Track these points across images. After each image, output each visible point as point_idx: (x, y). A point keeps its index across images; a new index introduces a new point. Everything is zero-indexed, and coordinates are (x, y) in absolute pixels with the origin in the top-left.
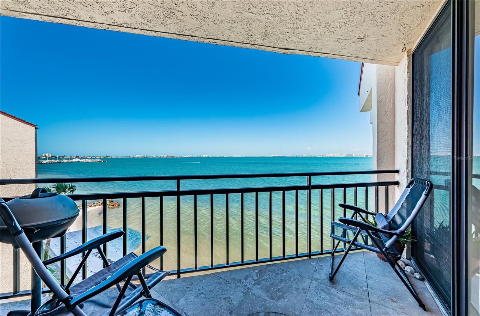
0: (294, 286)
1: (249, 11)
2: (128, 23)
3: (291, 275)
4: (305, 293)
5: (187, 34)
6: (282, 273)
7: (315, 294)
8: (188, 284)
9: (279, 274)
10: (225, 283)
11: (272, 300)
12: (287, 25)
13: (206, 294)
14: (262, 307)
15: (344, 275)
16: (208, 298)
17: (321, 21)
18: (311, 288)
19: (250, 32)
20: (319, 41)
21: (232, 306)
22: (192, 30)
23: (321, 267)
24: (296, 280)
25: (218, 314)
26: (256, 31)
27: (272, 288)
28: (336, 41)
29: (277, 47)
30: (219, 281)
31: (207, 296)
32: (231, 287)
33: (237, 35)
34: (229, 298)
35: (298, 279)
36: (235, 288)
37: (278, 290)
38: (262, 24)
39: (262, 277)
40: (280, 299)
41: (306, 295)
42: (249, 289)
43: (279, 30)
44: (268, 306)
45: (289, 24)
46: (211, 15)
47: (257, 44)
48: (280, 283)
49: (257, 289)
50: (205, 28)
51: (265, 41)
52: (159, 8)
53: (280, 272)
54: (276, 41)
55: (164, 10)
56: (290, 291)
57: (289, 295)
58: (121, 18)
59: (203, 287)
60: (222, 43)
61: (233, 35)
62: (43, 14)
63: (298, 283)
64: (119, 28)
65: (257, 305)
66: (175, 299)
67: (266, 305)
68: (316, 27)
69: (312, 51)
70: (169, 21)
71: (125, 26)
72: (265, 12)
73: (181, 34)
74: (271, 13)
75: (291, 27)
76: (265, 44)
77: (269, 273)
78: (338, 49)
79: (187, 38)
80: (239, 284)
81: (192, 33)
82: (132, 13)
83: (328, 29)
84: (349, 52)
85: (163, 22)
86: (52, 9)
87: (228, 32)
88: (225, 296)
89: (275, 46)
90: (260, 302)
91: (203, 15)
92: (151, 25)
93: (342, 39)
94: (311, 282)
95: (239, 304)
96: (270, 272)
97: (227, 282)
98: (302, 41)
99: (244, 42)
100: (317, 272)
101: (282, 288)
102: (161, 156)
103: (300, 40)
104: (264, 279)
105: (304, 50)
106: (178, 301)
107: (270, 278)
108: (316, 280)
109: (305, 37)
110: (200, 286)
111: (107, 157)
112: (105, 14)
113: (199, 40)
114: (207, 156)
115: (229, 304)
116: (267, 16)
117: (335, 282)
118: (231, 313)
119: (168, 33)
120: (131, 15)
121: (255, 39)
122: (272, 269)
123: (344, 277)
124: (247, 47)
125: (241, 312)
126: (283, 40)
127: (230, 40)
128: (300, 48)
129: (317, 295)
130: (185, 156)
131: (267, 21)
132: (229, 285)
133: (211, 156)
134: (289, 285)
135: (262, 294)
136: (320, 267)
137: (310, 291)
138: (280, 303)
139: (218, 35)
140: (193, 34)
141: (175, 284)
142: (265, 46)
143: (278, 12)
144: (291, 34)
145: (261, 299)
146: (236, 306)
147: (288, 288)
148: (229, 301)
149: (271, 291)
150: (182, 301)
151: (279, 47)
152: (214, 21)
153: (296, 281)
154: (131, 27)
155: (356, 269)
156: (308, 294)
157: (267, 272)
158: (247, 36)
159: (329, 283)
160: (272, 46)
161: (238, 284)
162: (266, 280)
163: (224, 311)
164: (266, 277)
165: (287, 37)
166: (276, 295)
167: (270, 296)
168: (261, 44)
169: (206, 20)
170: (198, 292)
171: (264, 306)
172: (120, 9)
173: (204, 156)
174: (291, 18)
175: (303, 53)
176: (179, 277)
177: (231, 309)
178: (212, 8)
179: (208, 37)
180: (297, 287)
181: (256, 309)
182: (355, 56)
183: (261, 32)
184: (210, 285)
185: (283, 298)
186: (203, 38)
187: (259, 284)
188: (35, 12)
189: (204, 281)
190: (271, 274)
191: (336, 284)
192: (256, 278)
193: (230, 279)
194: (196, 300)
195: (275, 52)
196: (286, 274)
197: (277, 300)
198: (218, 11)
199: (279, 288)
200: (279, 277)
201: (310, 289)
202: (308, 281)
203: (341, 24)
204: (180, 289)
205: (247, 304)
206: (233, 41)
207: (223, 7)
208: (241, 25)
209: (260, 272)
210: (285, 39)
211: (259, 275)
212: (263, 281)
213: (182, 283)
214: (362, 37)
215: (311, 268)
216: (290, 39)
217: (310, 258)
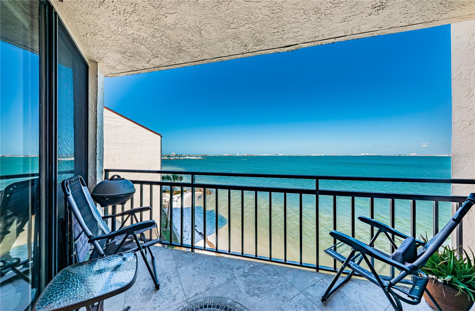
0: (278, 290)
1: (230, 28)
2: (161, 64)
3: (282, 280)
4: (284, 301)
5: (198, 60)
6: (275, 275)
7: (294, 306)
8: (194, 258)
9: (270, 275)
10: (219, 266)
11: (246, 294)
12: (272, 26)
13: (201, 270)
14: (233, 296)
15: (348, 302)
16: (200, 273)
17: (305, 9)
18: (294, 299)
19: (243, 44)
20: (320, 28)
21: (212, 285)
22: (199, 56)
23: (324, 284)
24: (284, 286)
25: (198, 286)
26: (246, 41)
27: (254, 285)
28: (343, 21)
29: (276, 47)
30: (216, 263)
31: (200, 271)
32: (221, 271)
33: (233, 49)
34: (214, 278)
35: (286, 286)
36: (224, 273)
37: (258, 289)
38: (248, 33)
39: (253, 272)
40: (254, 296)
41: (283, 303)
42: (234, 278)
43: (267, 33)
44: (240, 297)
45: (273, 24)
46: (204, 41)
47: (256, 51)
48: (265, 283)
49: (241, 280)
50: (208, 52)
51: (261, 46)
52: (171, 49)
53: (273, 274)
54: (272, 43)
55: (174, 49)
56: (269, 293)
57: (266, 296)
58: (156, 62)
59: (202, 264)
60: (227, 58)
61: (230, 50)
62: (124, 72)
63: (283, 290)
64: (159, 68)
65: (231, 292)
66: (180, 265)
67: (238, 295)
68: (304, 17)
69: (320, 40)
70: (182, 55)
71: (161, 66)
72: (244, 24)
73: (195, 61)
74: (248, 22)
75: (278, 26)
76: (263, 49)
77: (262, 271)
78: (354, 28)
79: (200, 63)
80: (230, 271)
81: (201, 58)
82: (160, 57)
83: (322, 13)
84: (374, 26)
85: (179, 56)
86: (126, 68)
87: (225, 50)
88: (212, 276)
89: (274, 47)
90: (235, 291)
91: (200, 43)
92: (174, 61)
93: (350, 17)
94: (298, 294)
95: (218, 286)
96: (264, 270)
97: (222, 266)
98: (299, 34)
99: (244, 53)
100: (314, 287)
101: (264, 288)
102: (243, 155)
103: (296, 34)
104: (253, 275)
105: (309, 41)
106: (180, 267)
107: (259, 276)
108: (307, 294)
109: (300, 30)
110: (201, 262)
111: (206, 155)
112: (148, 62)
113: (208, 61)
114: (283, 154)
115: (210, 283)
116: (247, 26)
117: (329, 304)
118: (207, 290)
119: (187, 63)
120: (160, 58)
121: (251, 47)
122: (268, 269)
123: (345, 304)
124: (248, 55)
125: (215, 293)
126: (278, 40)
127: (231, 54)
128: (302, 41)
129: (294, 308)
130: (263, 155)
131: (250, 30)
132: (221, 269)
133: (287, 155)
134: (273, 288)
135: (242, 285)
136: (322, 284)
137: (290, 302)
138: (251, 300)
139: (219, 54)
140: (203, 59)
141: (187, 255)
142: (265, 50)
143: (254, 19)
144: (282, 32)
145: (238, 289)
146: (214, 286)
147: (269, 289)
148: (212, 281)
149: (251, 286)
150: (183, 268)
151: (279, 47)
152: (210, 45)
153: (283, 288)
154: (165, 66)
155: (372, 302)
156: (286, 304)
157: (261, 270)
158: (242, 47)
159: (321, 302)
160: (271, 48)
161: (228, 271)
162: (255, 276)
163: (204, 286)
164: (256, 273)
165: (280, 36)
166: (254, 291)
167: (247, 290)
168: (260, 50)
169: (204, 46)
170: (197, 266)
171: (236, 295)
172: (152, 57)
173: (280, 155)
174: (271, 19)
175: (311, 44)
176: (192, 251)
177: (209, 287)
178: (202, 36)
179: (213, 58)
180: (280, 293)
181: (228, 295)
182: (389, 27)
183: (252, 40)
184: (208, 264)
185: (258, 296)
186: (211, 59)
187: (245, 277)
188: (121, 72)
189: (206, 259)
190: (263, 272)
191: (327, 307)
192: (247, 271)
193: (225, 264)
194: (191, 271)
195: (279, 52)
196: (277, 277)
197: (251, 296)
198: (207, 36)
199: (261, 286)
200: (269, 278)
201: (292, 300)
202: (295, 292)
203: (333, 3)
204: (187, 260)
205: (224, 289)
206: (234, 54)
207: (208, 33)
208: (231, 40)
209: (255, 267)
210: (279, 38)
211: (251, 270)
212: (251, 275)
213: (191, 256)
214: (380, 4)
215: (311, 281)
216: (285, 37)
217: (318, 271)
